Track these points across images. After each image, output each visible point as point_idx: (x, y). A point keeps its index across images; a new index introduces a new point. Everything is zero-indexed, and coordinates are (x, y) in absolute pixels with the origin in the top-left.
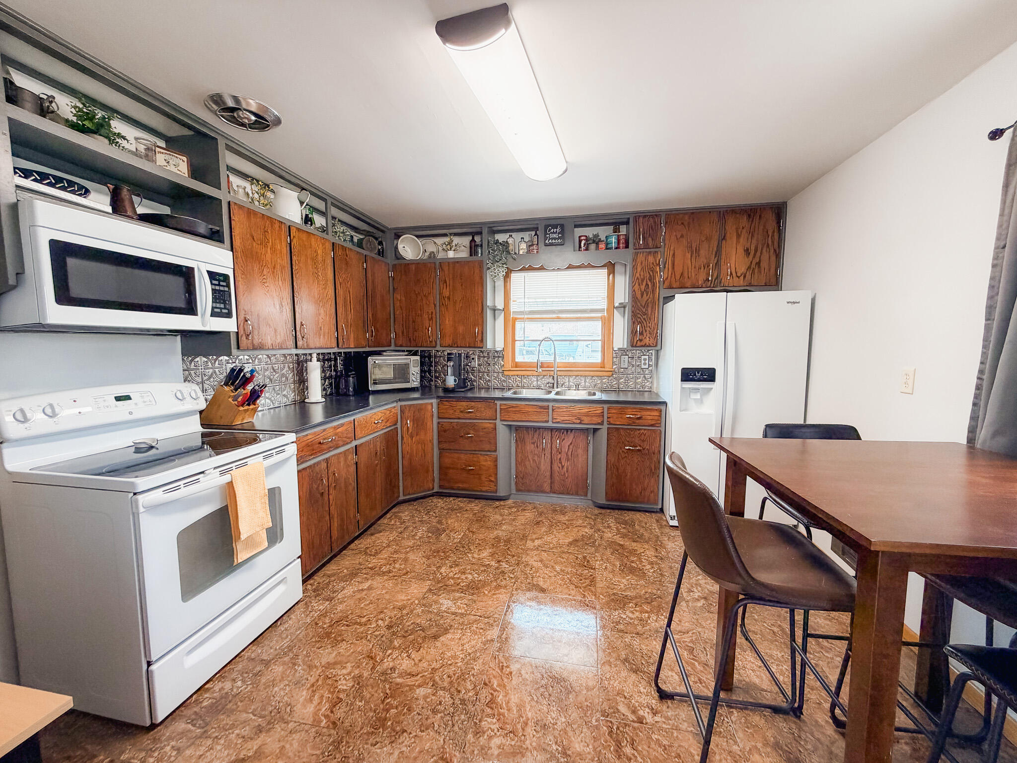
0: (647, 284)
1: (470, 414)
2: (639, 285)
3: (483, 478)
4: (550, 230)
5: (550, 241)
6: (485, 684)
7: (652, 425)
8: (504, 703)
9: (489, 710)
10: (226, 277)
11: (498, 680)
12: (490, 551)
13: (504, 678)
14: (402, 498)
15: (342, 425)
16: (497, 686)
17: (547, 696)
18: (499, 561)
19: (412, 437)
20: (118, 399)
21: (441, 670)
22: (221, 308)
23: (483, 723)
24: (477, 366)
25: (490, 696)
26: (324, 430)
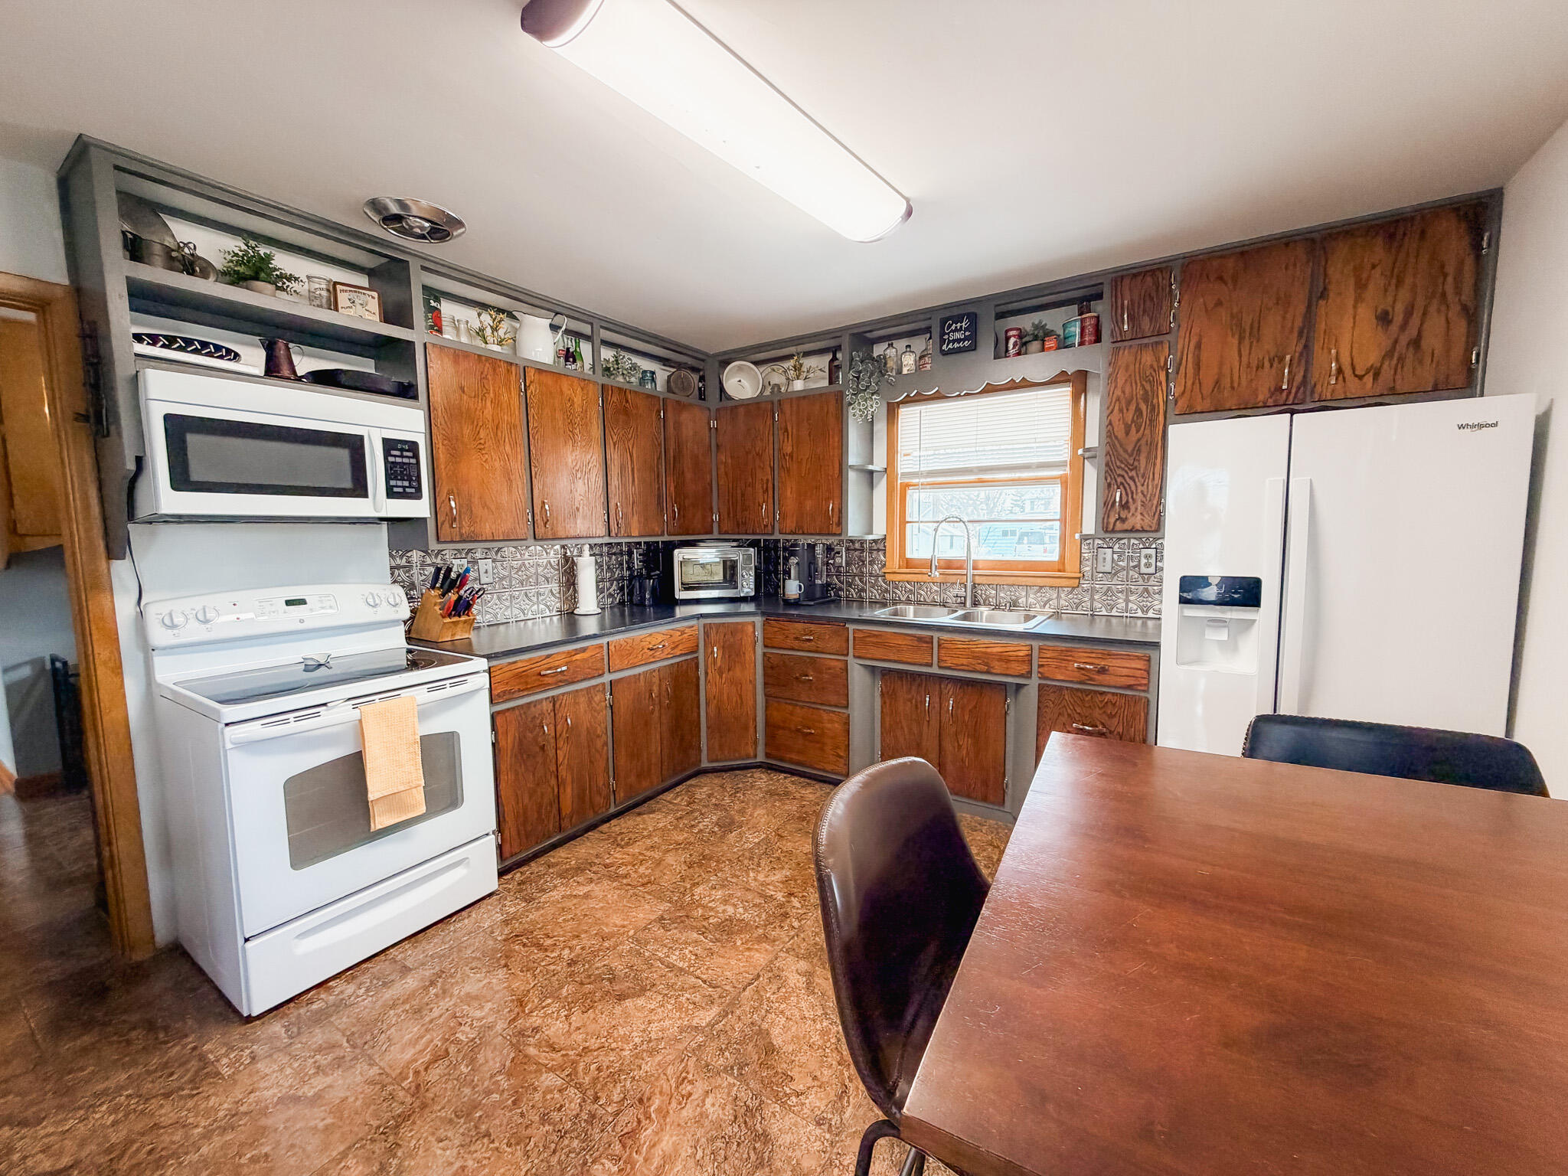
0: (1138, 410)
1: (808, 644)
2: (1121, 410)
3: (828, 748)
4: (950, 326)
5: (950, 346)
6: (641, 1101)
7: (1129, 687)
8: (647, 1143)
9: (617, 1147)
10: (413, 446)
11: (663, 1101)
12: (788, 873)
13: (673, 1100)
14: (705, 764)
15: (584, 650)
16: (656, 1110)
17: (720, 1159)
18: (791, 894)
19: (721, 674)
20: (289, 603)
21: (596, 1053)
22: (404, 487)
23: (596, 1167)
24: (844, 565)
25: (635, 1124)
26: (548, 656)
